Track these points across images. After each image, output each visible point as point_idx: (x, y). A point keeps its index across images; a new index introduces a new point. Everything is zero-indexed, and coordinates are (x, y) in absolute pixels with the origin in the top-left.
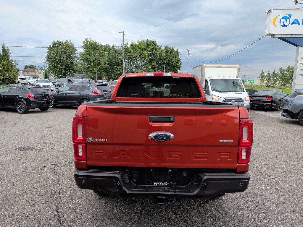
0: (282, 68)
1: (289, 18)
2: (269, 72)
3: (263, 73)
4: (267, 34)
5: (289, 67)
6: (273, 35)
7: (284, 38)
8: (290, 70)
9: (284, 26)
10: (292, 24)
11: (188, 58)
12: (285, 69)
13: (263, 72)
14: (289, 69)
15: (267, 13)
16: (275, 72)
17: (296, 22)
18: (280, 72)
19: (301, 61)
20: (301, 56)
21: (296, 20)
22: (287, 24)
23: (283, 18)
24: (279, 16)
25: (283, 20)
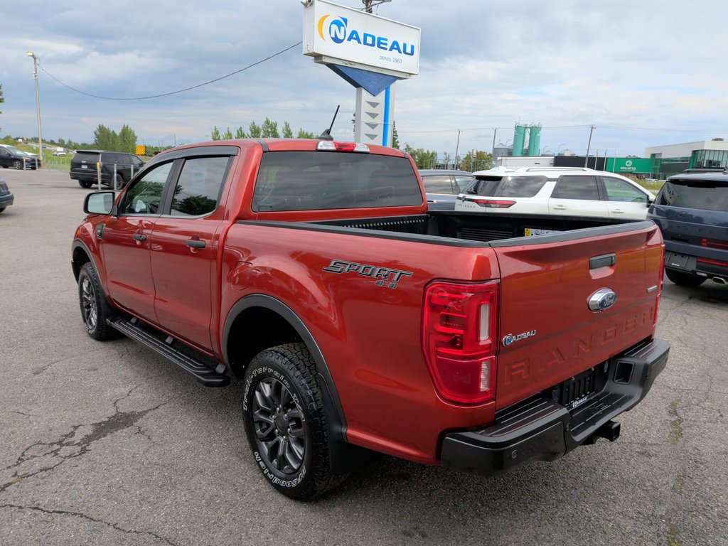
0: (254, 123)
1: (343, 26)
2: (228, 131)
3: (217, 133)
4: (306, 52)
5: (268, 122)
6: (318, 57)
7: (337, 67)
8: (270, 130)
9: (336, 40)
10: (349, 40)
11: (36, 80)
12: (261, 127)
13: (215, 129)
14: (268, 127)
15: (304, 4)
16: (241, 131)
17: (354, 36)
18: (252, 133)
19: (365, 118)
20: (366, 108)
21: (354, 32)
22: (340, 37)
23: (334, 22)
24: (327, 16)
25: (335, 27)
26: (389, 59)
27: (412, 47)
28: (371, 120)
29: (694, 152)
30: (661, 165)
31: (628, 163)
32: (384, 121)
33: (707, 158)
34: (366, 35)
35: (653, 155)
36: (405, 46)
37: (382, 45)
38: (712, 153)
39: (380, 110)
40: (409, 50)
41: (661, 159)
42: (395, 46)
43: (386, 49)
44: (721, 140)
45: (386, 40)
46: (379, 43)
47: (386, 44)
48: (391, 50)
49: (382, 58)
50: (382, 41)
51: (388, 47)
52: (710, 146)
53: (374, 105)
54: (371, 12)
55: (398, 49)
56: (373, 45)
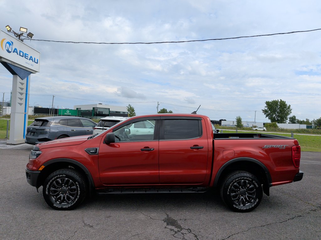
1: (11, 45)
9: (8, 51)
17: (15, 51)
19: (19, 90)
20: (19, 85)
21: (15, 49)
22: (10, 50)
23: (8, 43)
24: (5, 39)
25: (8, 45)
26: (29, 64)
27: (37, 60)
28: (21, 91)
29: (94, 108)
30: (81, 112)
31: (68, 112)
32: (26, 92)
33: (98, 111)
34: (20, 51)
35: (77, 109)
36: (35, 58)
37: (26, 57)
38: (100, 109)
39: (24, 86)
40: (36, 61)
41: (81, 110)
42: (31, 59)
43: (28, 59)
44: (101, 104)
45: (28, 55)
46: (25, 56)
47: (28, 57)
48: (30, 60)
49: (27, 63)
50: (26, 55)
51: (29, 58)
52: (99, 106)
53: (22, 84)
54: (23, 41)
55: (32, 60)
56: (23, 56)
